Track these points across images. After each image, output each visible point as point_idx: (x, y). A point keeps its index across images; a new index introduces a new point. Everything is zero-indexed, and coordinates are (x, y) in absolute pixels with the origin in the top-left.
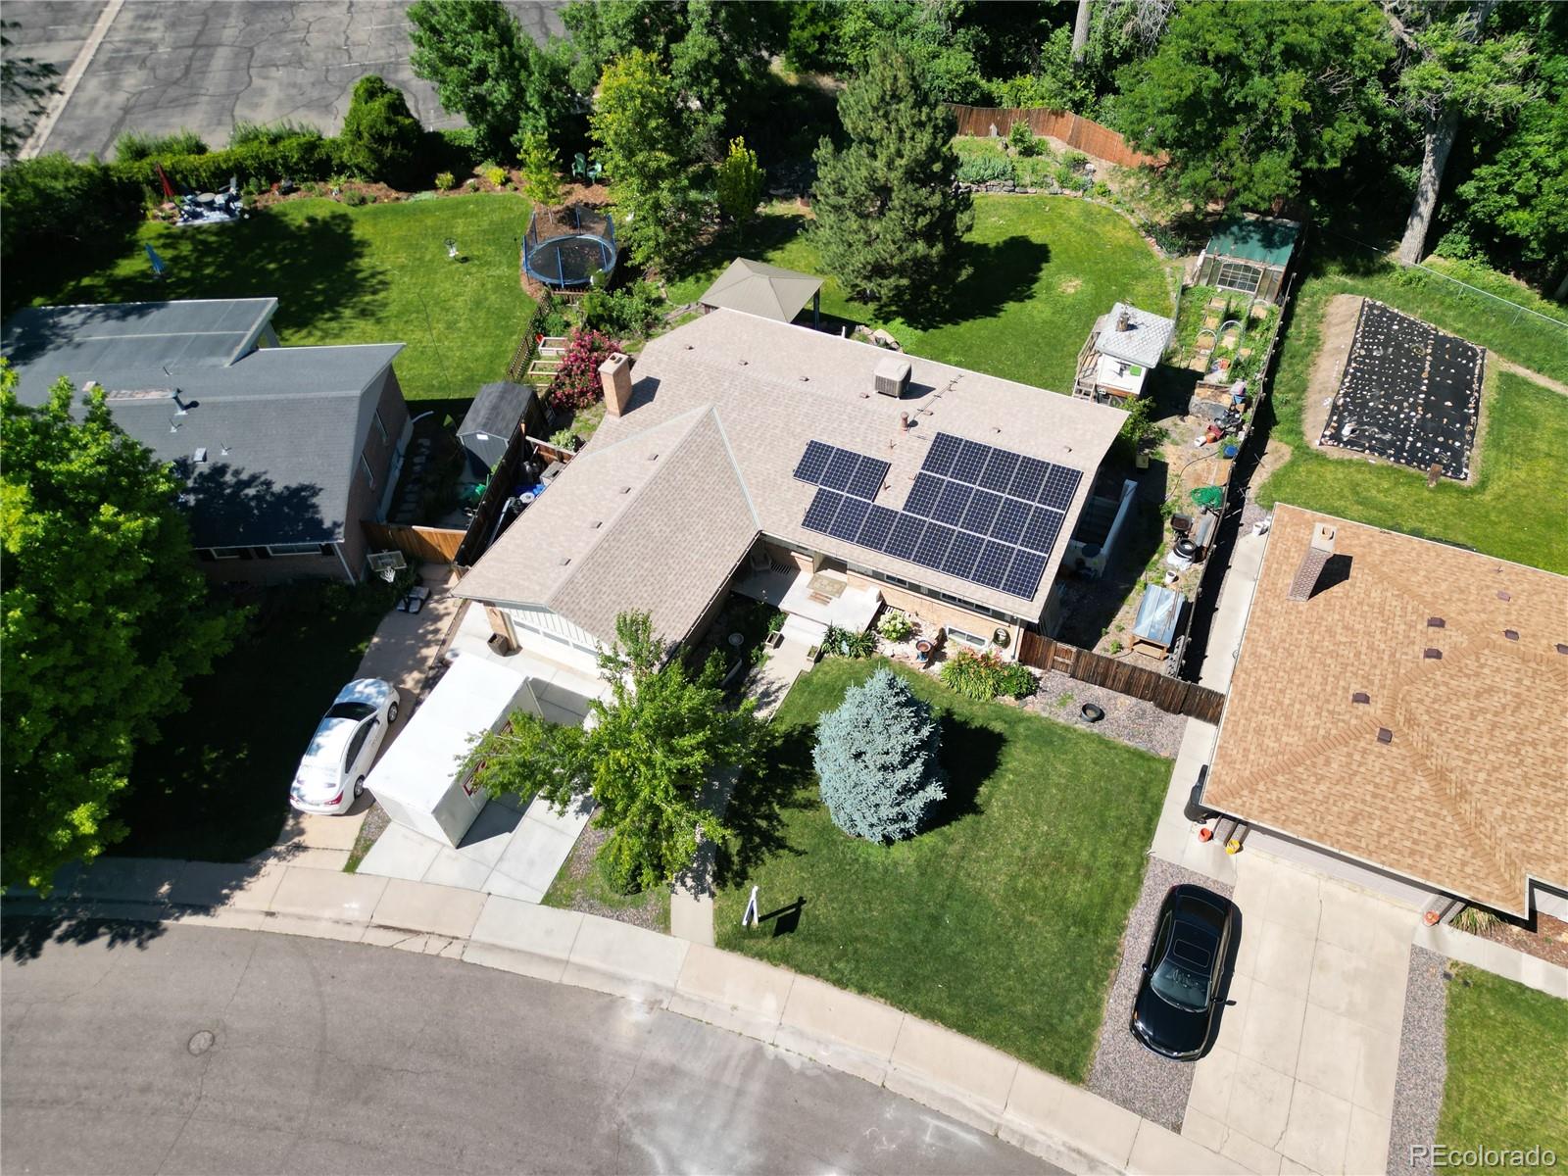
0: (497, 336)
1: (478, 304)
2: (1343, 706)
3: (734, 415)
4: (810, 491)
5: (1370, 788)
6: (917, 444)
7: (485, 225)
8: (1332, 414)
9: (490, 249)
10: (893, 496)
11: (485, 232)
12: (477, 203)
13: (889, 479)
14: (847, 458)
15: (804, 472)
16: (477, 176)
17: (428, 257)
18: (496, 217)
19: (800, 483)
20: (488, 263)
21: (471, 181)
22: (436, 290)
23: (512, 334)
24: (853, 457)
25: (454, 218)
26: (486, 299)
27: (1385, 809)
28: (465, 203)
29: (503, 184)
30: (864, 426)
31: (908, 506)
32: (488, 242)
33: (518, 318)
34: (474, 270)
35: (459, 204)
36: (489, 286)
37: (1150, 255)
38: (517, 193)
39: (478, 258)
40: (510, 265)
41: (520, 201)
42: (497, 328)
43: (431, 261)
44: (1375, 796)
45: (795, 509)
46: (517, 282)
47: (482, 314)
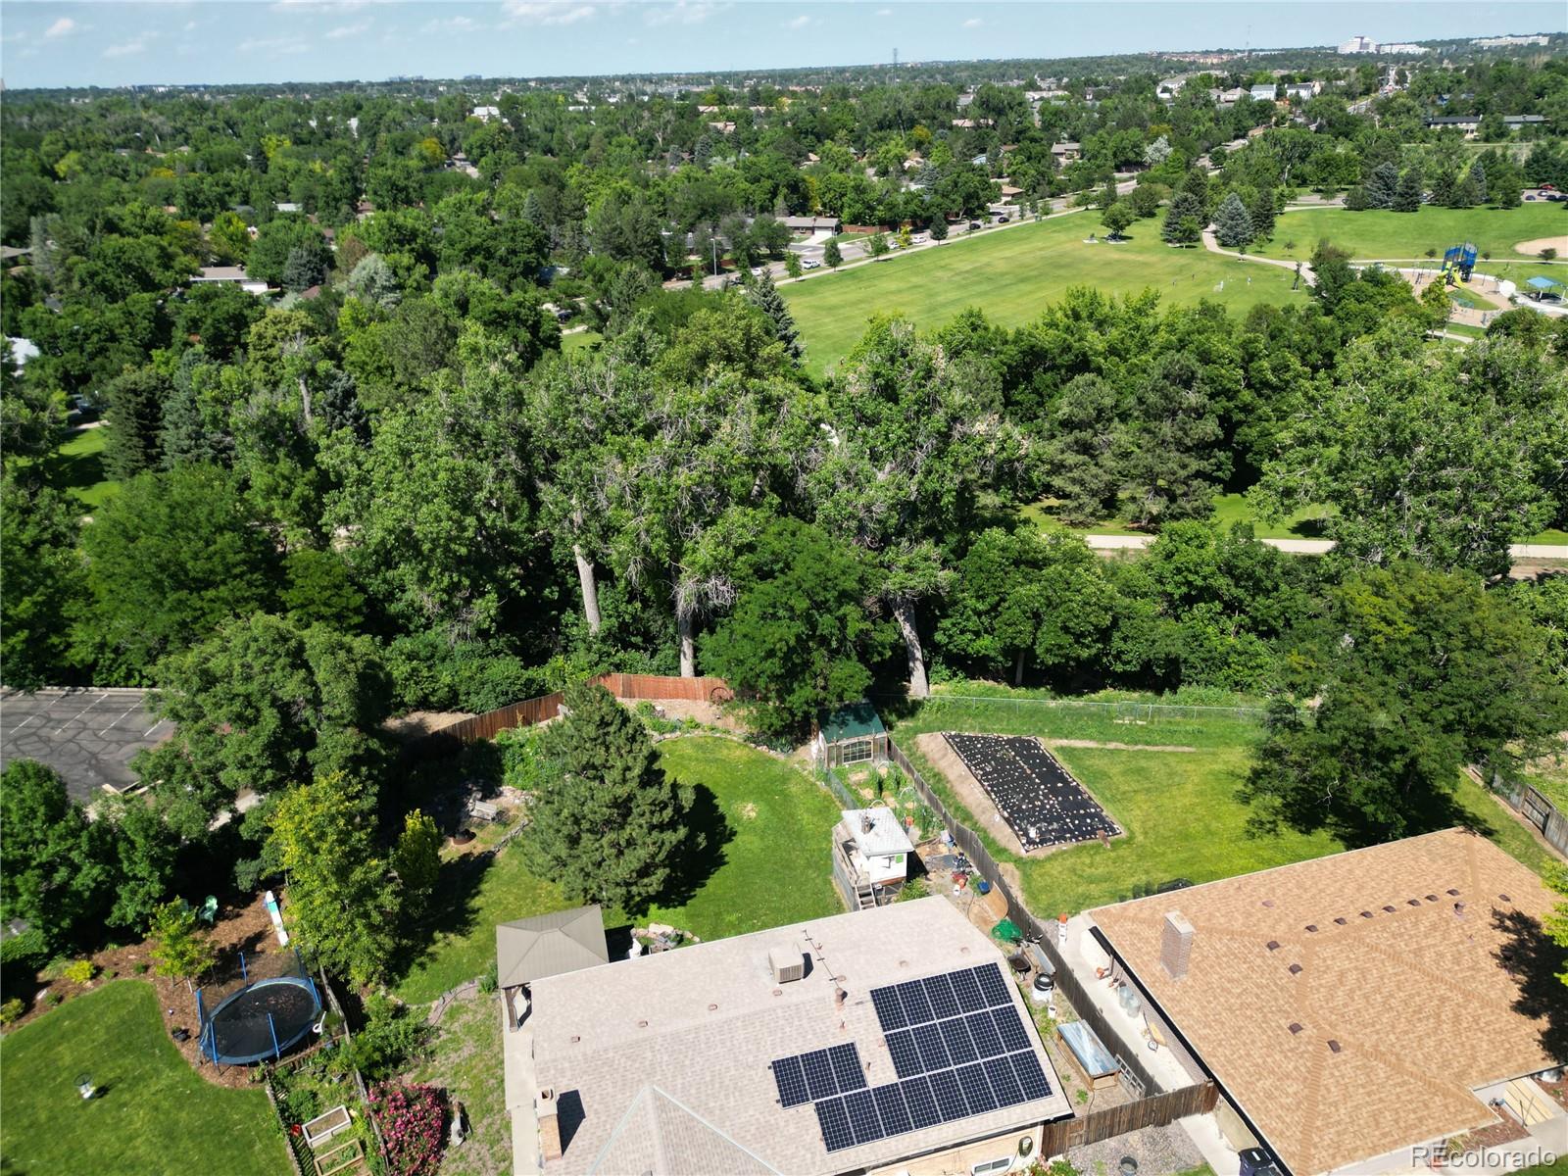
0: (233, 1158)
1: (170, 1135)
2: (1292, 1041)
3: (679, 1081)
4: (808, 1111)
5: (1361, 1091)
6: (860, 1011)
7: (101, 1035)
8: (1012, 826)
9: (128, 1061)
10: (880, 1071)
11: (107, 1044)
12: (70, 1015)
13: (863, 1057)
14: (815, 1059)
15: (790, 1096)
16: (47, 984)
17: (43, 1116)
18: (111, 1019)
19: (792, 1110)
20: (138, 1080)
21: (41, 995)
22: (91, 1151)
23: (251, 1145)
24: (819, 1055)
25: (48, 1049)
26: (176, 1123)
27: (1381, 1100)
28: (56, 1022)
29: (93, 977)
30: (805, 1021)
31: (900, 1074)
32: (120, 1054)
33: (240, 1122)
34: (127, 1097)
35: (45, 1029)
36: (166, 1105)
37: (774, 761)
38: (121, 978)
39: (120, 1079)
40: (173, 1066)
41: (129, 987)
42: (222, 1148)
43: (53, 1118)
44: (1369, 1094)
45: (808, 1139)
46: (199, 1080)
47: (186, 1143)
